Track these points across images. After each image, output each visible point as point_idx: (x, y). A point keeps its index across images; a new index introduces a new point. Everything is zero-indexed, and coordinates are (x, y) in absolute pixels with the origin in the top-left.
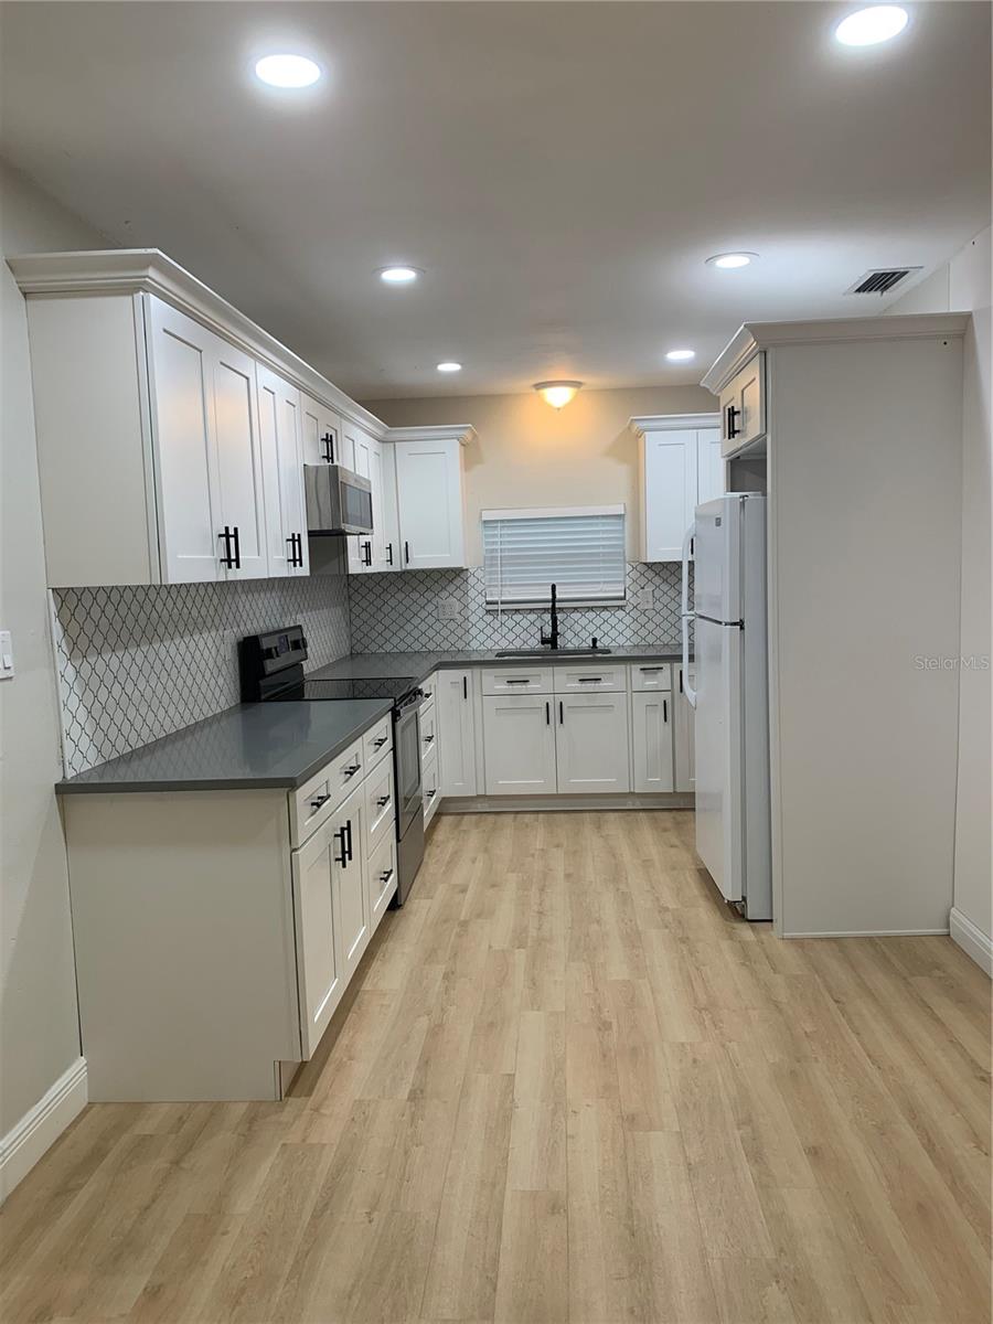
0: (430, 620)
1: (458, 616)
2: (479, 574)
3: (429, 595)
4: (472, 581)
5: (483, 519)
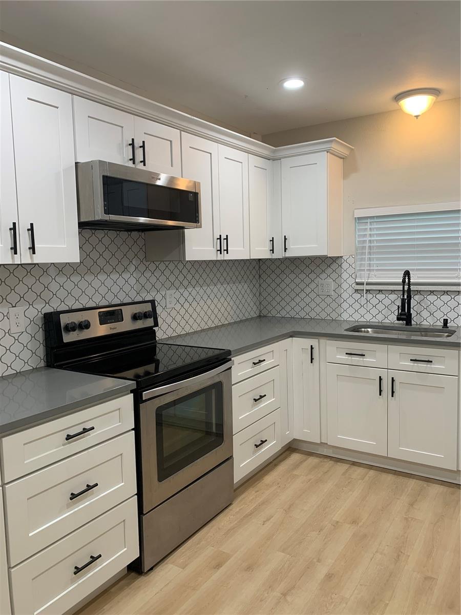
0: (313, 295)
1: (333, 293)
2: (351, 260)
3: (312, 276)
4: (345, 266)
5: (356, 216)
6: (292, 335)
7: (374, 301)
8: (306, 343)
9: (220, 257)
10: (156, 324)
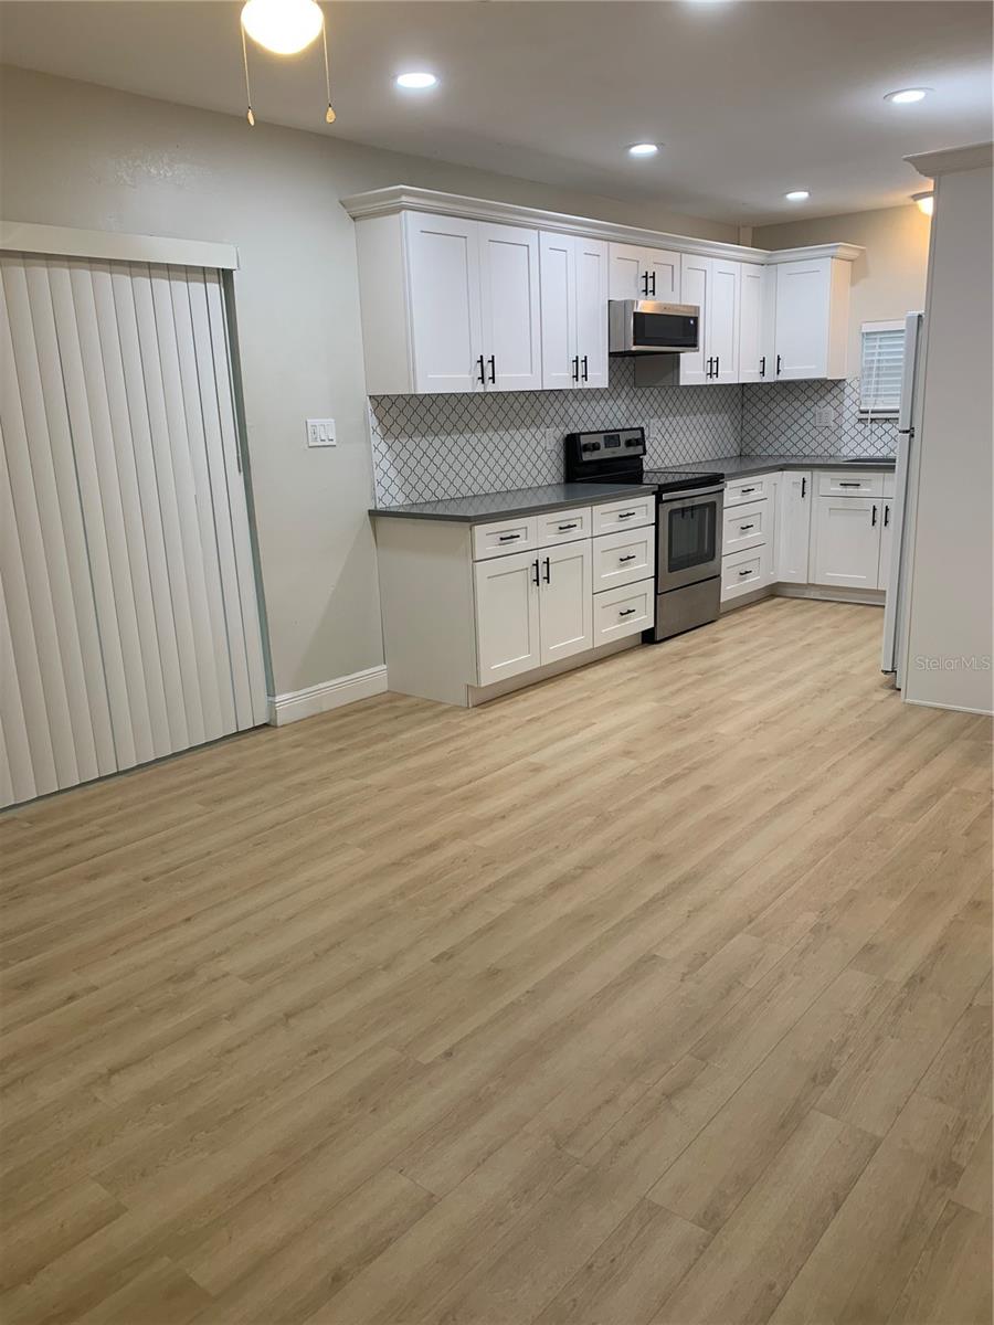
0: (808, 427)
1: (832, 424)
2: (855, 384)
3: (809, 404)
4: (848, 390)
5: (863, 331)
6: (782, 468)
7: (880, 432)
8: (797, 476)
9: (710, 381)
10: (645, 453)
